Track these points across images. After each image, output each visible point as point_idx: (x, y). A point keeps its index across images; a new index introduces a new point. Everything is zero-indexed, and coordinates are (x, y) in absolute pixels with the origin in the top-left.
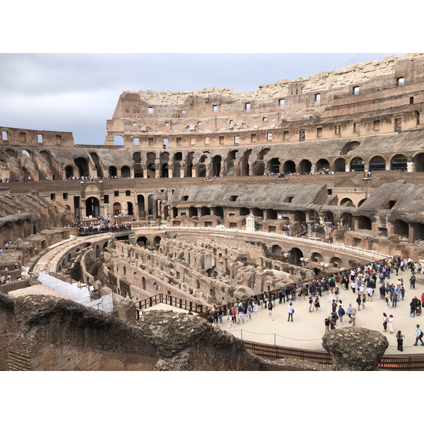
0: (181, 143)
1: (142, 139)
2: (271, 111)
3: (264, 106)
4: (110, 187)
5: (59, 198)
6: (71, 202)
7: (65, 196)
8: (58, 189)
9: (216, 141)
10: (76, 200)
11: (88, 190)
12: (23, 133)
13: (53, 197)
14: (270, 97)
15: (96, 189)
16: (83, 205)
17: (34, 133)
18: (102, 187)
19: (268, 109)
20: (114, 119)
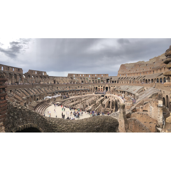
0: (129, 75)
1: (122, 74)
2: (152, 66)
3: (150, 65)
4: (111, 85)
5: (100, 86)
6: (103, 87)
7: (102, 86)
8: (100, 85)
9: (136, 74)
10: (104, 87)
11: (106, 85)
12: (99, 75)
13: (99, 86)
14: (152, 62)
15: (108, 85)
16: (105, 88)
17: (101, 75)
18: (109, 85)
19: (151, 65)
20: (119, 70)
